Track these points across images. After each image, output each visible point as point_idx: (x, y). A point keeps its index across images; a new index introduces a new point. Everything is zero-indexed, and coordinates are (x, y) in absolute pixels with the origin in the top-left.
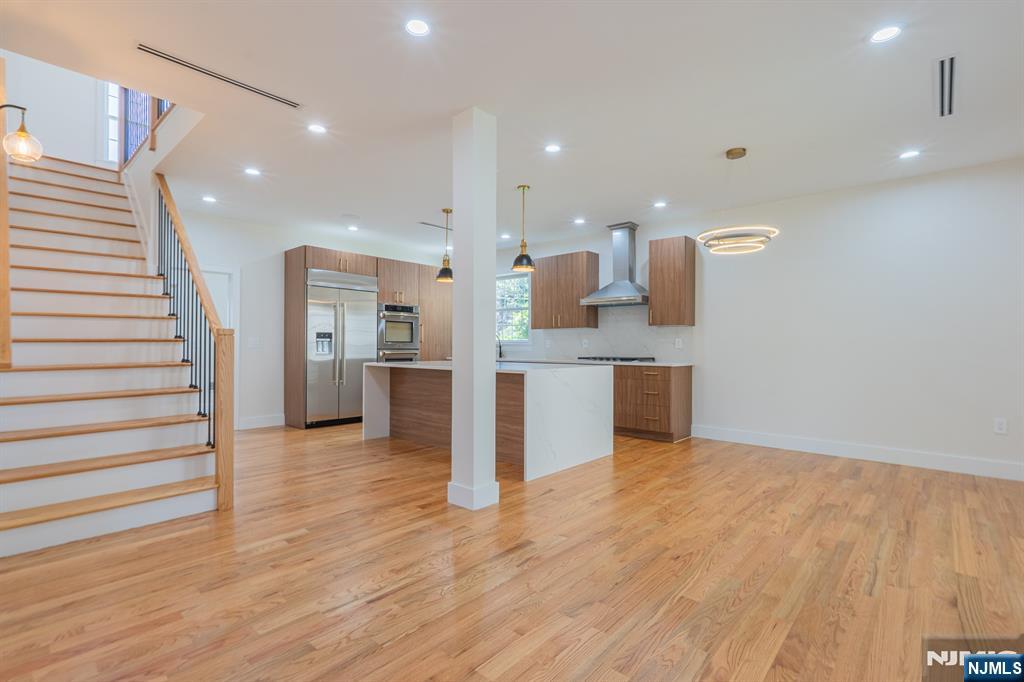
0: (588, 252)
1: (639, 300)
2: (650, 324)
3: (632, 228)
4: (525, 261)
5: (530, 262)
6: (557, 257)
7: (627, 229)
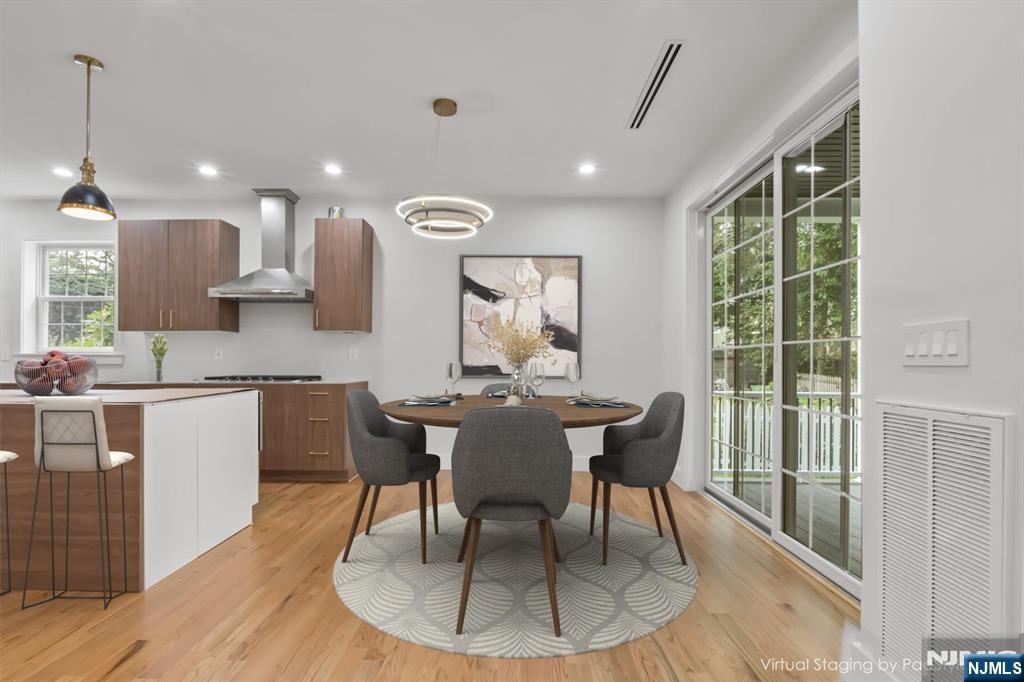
0: (221, 221)
1: (302, 295)
2: (315, 329)
3: (290, 200)
4: (90, 199)
5: (102, 202)
6: (168, 221)
7: (284, 199)
